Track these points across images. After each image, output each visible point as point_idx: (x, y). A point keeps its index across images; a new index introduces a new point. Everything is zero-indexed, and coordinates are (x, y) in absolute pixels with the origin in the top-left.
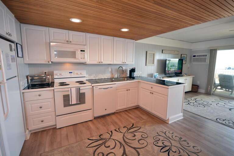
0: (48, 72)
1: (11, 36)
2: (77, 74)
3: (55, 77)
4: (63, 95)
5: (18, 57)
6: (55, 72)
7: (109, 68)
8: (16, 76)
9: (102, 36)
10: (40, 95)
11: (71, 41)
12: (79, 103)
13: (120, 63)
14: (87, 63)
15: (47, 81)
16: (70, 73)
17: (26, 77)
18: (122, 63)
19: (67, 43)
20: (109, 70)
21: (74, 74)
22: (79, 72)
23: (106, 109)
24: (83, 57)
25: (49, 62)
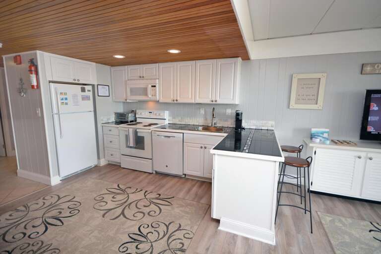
3: (138, 116)
4: (125, 135)
5: (98, 96)
8: (91, 111)
11: (143, 77)
14: (160, 101)
16: (150, 113)
18: (210, 101)
19: (140, 78)
20: (201, 112)
21: (153, 114)
22: (157, 112)
23: (167, 166)
24: (154, 94)
25: (126, 100)
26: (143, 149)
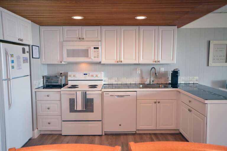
0: (64, 73)
1: (23, 41)
2: (92, 76)
3: (69, 78)
4: (70, 99)
5: (33, 58)
6: (69, 74)
7: (137, 69)
8: (28, 75)
9: (122, 27)
10: (48, 96)
11: (83, 38)
12: (84, 109)
13: (151, 62)
14: (102, 63)
15: (59, 82)
16: (84, 74)
17: (42, 77)
18: (154, 62)
19: (79, 40)
20: (137, 72)
21: (89, 76)
22: (95, 74)
23: (120, 125)
24: (96, 56)
25: (61, 62)
26: (92, 111)
